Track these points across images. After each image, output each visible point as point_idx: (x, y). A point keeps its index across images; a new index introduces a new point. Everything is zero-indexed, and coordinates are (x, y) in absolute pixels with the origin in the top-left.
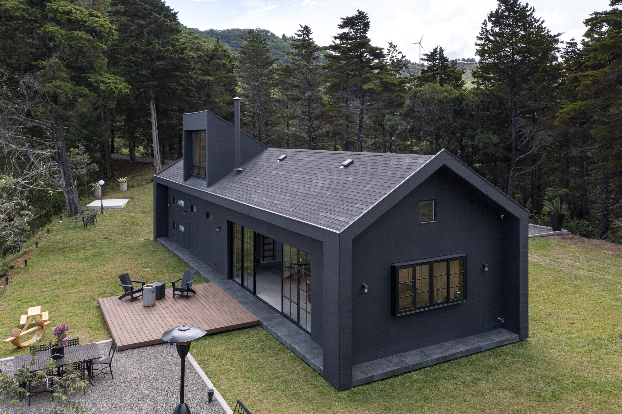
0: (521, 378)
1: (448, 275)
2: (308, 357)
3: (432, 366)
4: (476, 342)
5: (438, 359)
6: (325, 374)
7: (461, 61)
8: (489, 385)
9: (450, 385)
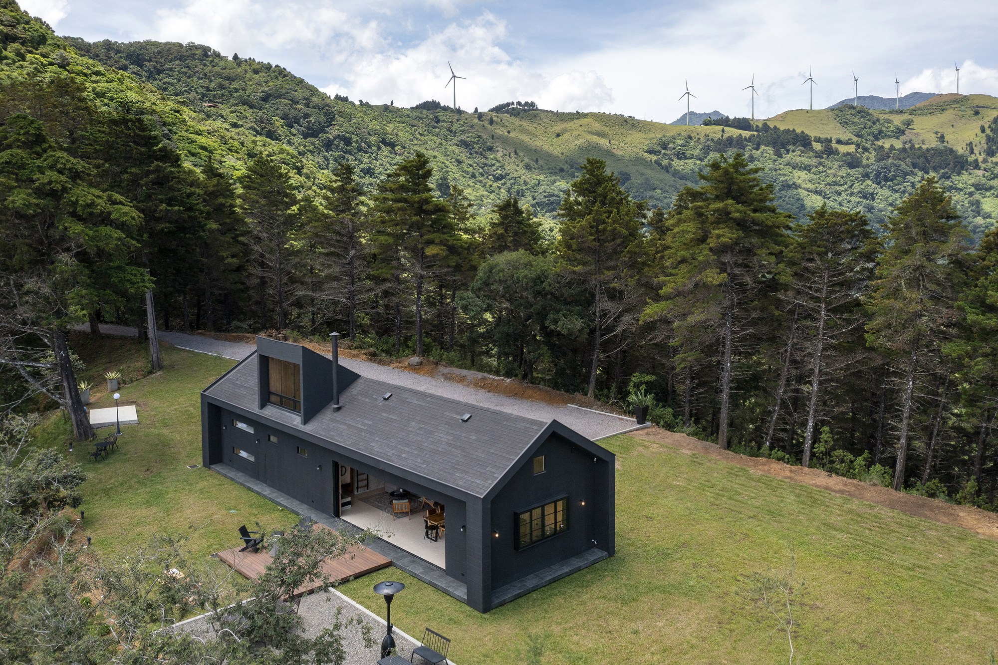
0: (610, 588)
1: (555, 513)
2: (450, 589)
3: (545, 586)
4: (576, 563)
5: (550, 580)
6: (470, 602)
7: (515, 106)
8: (588, 596)
9: (561, 600)
